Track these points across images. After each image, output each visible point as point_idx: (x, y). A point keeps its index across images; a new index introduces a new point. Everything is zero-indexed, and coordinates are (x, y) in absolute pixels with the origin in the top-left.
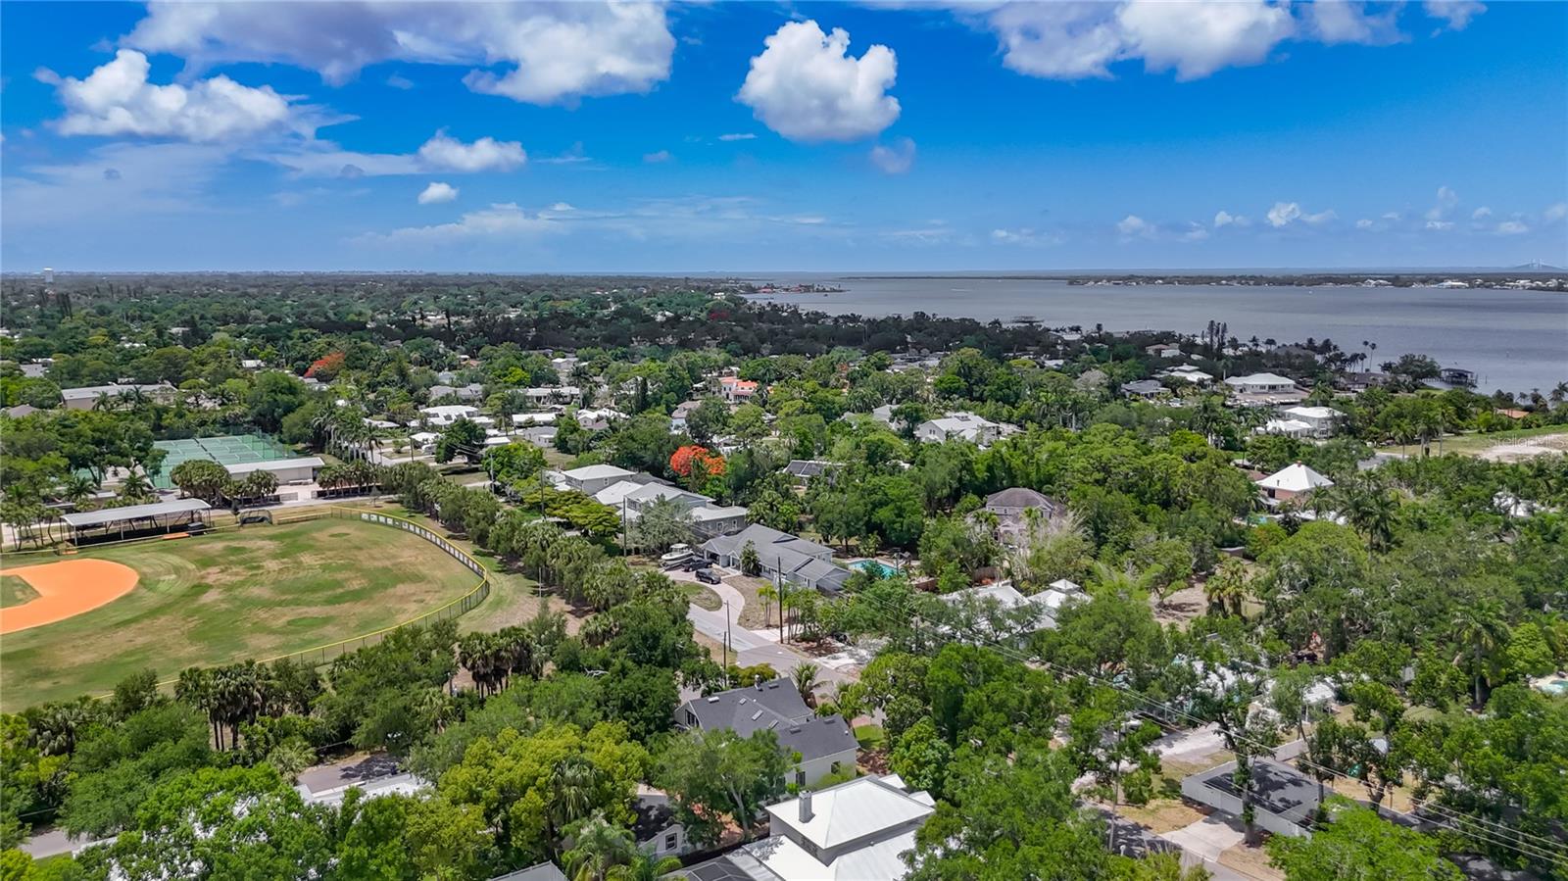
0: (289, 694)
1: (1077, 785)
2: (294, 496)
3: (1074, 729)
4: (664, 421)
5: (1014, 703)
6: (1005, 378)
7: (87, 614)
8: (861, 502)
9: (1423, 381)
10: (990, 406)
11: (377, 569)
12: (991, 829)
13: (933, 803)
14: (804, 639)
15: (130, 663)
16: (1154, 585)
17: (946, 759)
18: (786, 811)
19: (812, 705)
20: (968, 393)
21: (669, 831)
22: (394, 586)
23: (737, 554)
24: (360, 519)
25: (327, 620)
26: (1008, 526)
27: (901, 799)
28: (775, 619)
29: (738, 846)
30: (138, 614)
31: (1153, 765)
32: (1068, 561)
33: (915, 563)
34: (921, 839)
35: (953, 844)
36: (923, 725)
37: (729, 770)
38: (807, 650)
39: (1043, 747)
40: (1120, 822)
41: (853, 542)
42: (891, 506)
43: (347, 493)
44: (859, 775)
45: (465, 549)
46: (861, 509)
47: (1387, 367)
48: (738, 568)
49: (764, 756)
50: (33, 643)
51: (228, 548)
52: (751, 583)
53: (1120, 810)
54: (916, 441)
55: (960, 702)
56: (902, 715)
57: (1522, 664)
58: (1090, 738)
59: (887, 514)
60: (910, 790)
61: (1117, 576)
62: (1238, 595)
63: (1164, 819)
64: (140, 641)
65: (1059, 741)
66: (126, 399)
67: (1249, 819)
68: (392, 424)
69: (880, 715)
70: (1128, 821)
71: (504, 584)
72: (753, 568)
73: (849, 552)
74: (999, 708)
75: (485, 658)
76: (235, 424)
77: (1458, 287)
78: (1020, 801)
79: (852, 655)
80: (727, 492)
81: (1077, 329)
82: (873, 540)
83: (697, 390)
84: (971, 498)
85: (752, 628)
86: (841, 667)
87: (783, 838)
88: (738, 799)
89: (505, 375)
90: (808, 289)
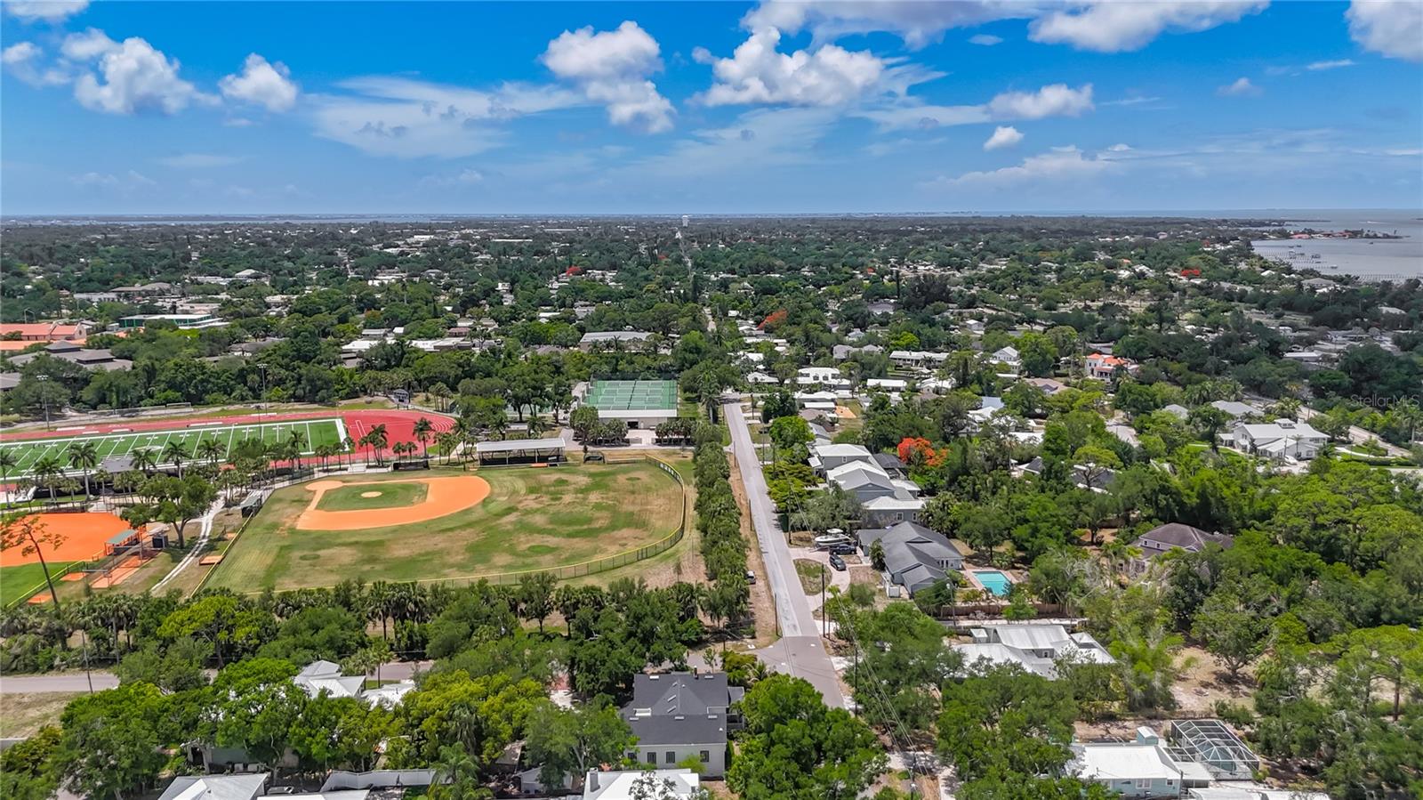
7: (434, 519)
11: (626, 512)
22: (621, 529)
24: (659, 466)
25: (552, 550)
30: (459, 524)
38: (837, 647)
48: (875, 559)
50: (387, 536)
51: (557, 480)
52: (869, 574)
64: (441, 546)
66: (609, 345)
71: (691, 540)
72: (877, 562)
76: (667, 372)
82: (1010, 552)
85: (819, 617)
86: (841, 671)
89: (898, 339)
90: (1355, 235)
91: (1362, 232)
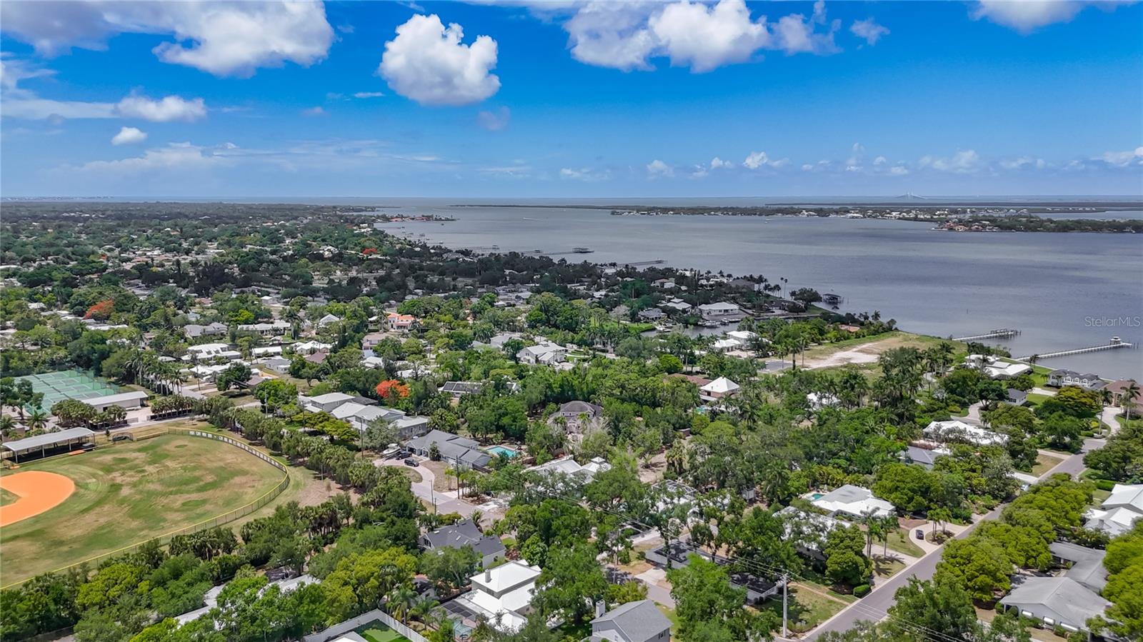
0: (222, 545)
1: (599, 557)
2: (136, 420)
3: (598, 534)
4: (359, 353)
5: (573, 524)
6: (569, 312)
7: (58, 506)
8: (493, 414)
9: (812, 303)
10: (560, 334)
11: (216, 468)
12: (564, 577)
13: (540, 570)
14: (470, 496)
15: (105, 534)
16: (642, 455)
17: (545, 551)
18: (479, 579)
19: (481, 531)
20: (547, 322)
21: (427, 592)
22: (232, 478)
23: (427, 449)
24: (189, 435)
25: (204, 502)
26: (572, 424)
27: (527, 570)
28: (454, 485)
29: (459, 595)
30: (90, 504)
31: (629, 547)
32: (600, 446)
33: (523, 447)
34: (537, 584)
35: (549, 585)
36: (534, 537)
37: (455, 563)
38: (472, 501)
39: (585, 543)
40: (619, 572)
41: (489, 436)
42: (509, 416)
43: (170, 416)
44: (507, 562)
45: (263, 452)
46: (493, 418)
47: (793, 294)
48: (427, 456)
49: (468, 556)
50: (38, 526)
51: (115, 459)
52: (435, 464)
53: (619, 567)
54: (517, 360)
55: (551, 525)
56: (525, 533)
57: (792, 489)
58: (604, 537)
59: (508, 421)
60: (530, 565)
61: (623, 454)
62: (680, 459)
63: (637, 569)
64: (102, 521)
65: (594, 538)
67: (670, 566)
68: (169, 359)
69: (514, 534)
70: (622, 571)
71: (297, 474)
72: (436, 456)
73: (486, 442)
74: (566, 527)
75: (315, 519)
76: (60, 364)
77: (857, 217)
78: (576, 566)
79: (495, 503)
80: (411, 406)
81: (614, 265)
82: (500, 434)
83: (371, 322)
84: (552, 406)
85: (441, 491)
86: (492, 510)
87: (478, 590)
88: (457, 575)
89: (236, 316)
90: (428, 218)
91: (432, 216)
